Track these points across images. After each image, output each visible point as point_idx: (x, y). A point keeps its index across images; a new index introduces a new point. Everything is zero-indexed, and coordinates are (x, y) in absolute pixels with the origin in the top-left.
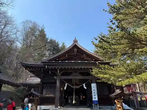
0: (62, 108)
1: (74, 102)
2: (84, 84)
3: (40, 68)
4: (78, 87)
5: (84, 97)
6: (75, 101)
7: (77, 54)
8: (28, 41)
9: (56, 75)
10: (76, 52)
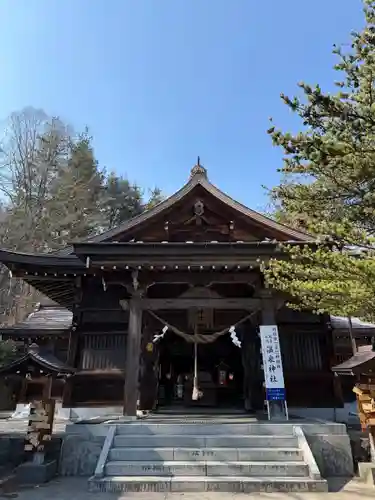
0: (150, 416)
1: (195, 395)
2: (233, 328)
3: (70, 272)
4: (210, 338)
5: (231, 377)
6: (199, 390)
7: (204, 223)
8: (34, 185)
9: (128, 297)
10: (203, 212)
